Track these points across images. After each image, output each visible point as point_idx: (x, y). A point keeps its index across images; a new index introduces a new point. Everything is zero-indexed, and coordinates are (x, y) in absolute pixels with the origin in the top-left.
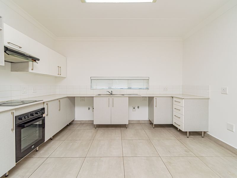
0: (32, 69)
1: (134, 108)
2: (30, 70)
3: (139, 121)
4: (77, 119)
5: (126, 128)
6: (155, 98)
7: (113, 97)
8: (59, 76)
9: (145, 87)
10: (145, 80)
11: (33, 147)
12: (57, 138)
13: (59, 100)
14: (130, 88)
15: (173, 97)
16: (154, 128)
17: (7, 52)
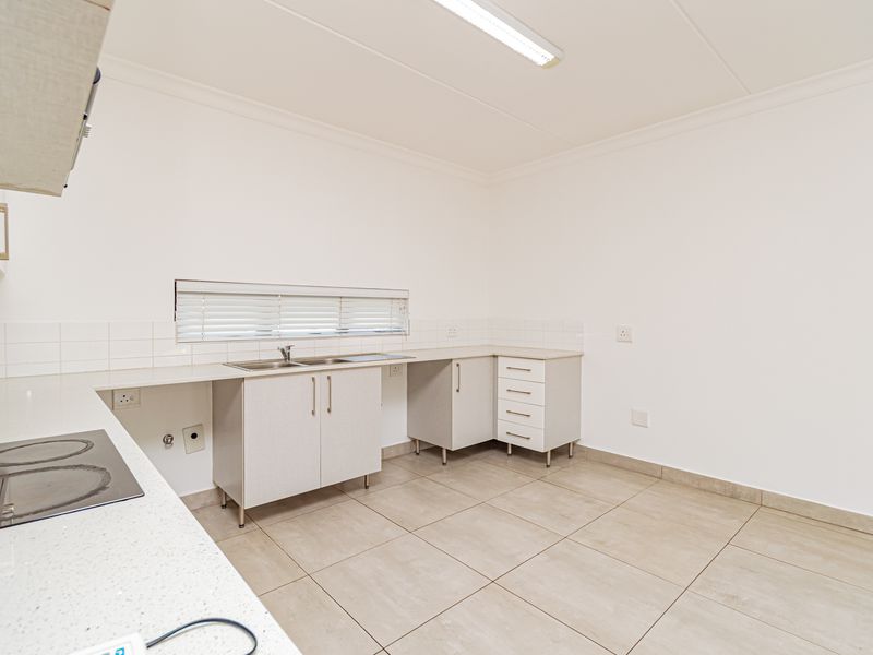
5: (364, 490)
6: (454, 364)
7: (328, 373)
10: (396, 301)
15: (495, 356)
16: (444, 464)
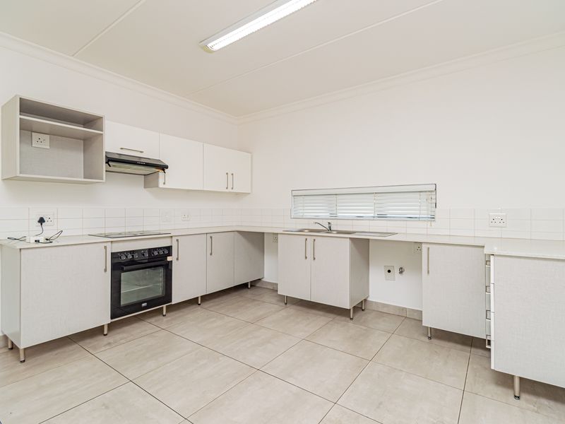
0: (164, 183)
1: (389, 271)
2: (161, 185)
3: (404, 309)
4: (268, 277)
5: (348, 319)
6: (424, 247)
7: (314, 238)
8: (230, 190)
9: (424, 214)
10: (424, 193)
11: (144, 305)
12: (206, 305)
13: (210, 236)
14: (381, 217)
16: (429, 338)
17: (110, 163)
